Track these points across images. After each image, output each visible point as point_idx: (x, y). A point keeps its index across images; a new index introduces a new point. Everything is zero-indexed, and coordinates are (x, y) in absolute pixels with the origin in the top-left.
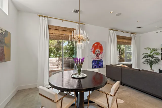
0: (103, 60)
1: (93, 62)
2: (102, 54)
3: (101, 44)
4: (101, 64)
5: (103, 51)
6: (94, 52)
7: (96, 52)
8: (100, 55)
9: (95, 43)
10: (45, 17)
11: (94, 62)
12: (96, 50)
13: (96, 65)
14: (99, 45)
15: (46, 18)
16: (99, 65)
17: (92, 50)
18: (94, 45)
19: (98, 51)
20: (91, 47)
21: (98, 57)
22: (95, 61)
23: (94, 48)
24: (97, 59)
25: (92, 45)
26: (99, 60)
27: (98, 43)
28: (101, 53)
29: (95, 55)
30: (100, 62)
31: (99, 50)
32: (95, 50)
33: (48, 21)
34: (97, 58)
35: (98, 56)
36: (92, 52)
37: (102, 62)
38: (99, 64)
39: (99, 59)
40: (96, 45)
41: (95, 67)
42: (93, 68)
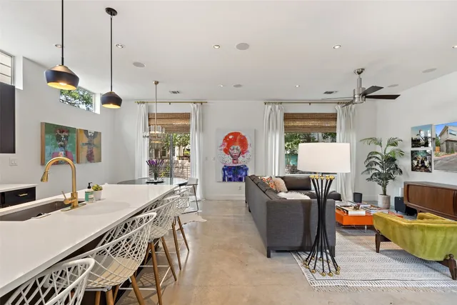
0: (248, 166)
1: (224, 170)
2: (245, 155)
3: (243, 134)
4: (244, 174)
6: (226, 151)
7: (231, 151)
8: (241, 156)
9: (229, 134)
10: (144, 103)
11: (227, 169)
12: (232, 148)
13: (231, 176)
14: (238, 138)
15: (144, 105)
16: (239, 176)
17: (223, 148)
18: (227, 137)
19: (236, 148)
21: (235, 161)
22: (228, 167)
23: (226, 144)
24: (235, 165)
25: (223, 137)
26: (239, 167)
27: (236, 134)
28: (242, 153)
30: (241, 171)
31: (239, 148)
32: (228, 146)
33: (149, 108)
34: (233, 162)
35: (235, 158)
36: (223, 152)
37: (247, 170)
38: (238, 173)
39: (238, 165)
40: (231, 137)
41: (230, 180)
42: (224, 180)
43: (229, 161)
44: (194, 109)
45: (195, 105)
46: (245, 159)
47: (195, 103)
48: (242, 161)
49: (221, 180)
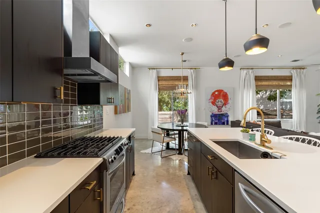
0: (229, 114)
1: (211, 116)
2: (227, 106)
3: (226, 91)
4: (226, 119)
5: (230, 101)
6: (213, 103)
7: (216, 103)
8: (224, 107)
9: (216, 91)
10: (154, 69)
11: (214, 116)
12: (217, 101)
13: (217, 121)
14: (222, 94)
15: (155, 71)
16: (223, 121)
17: (211, 101)
18: (214, 93)
19: (220, 101)
20: (209, 97)
21: (220, 110)
22: (215, 114)
23: (213, 98)
24: (219, 113)
25: (211, 94)
26: (222, 115)
27: (220, 91)
28: (225, 104)
29: (216, 107)
30: (224, 117)
31: (222, 100)
32: (215, 100)
33: (158, 73)
34: (218, 111)
35: (219, 108)
36: (211, 104)
37: (228, 116)
38: (222, 119)
39: (221, 113)
40: (216, 93)
41: (216, 124)
42: (212, 124)
43: (215, 110)
44: (191, 73)
45: (192, 71)
46: (227, 109)
47: (191, 69)
48: (224, 110)
49: (210, 124)
